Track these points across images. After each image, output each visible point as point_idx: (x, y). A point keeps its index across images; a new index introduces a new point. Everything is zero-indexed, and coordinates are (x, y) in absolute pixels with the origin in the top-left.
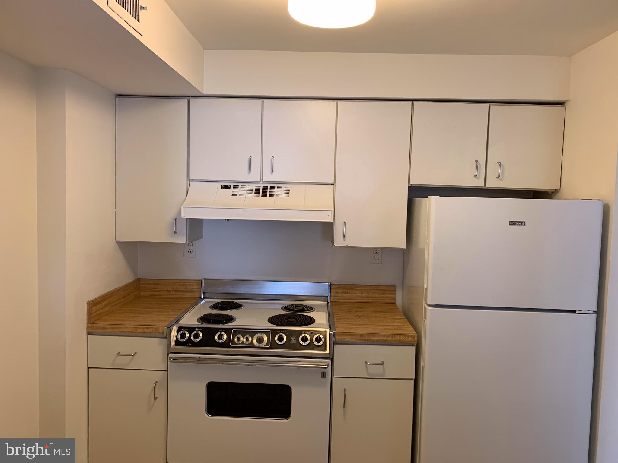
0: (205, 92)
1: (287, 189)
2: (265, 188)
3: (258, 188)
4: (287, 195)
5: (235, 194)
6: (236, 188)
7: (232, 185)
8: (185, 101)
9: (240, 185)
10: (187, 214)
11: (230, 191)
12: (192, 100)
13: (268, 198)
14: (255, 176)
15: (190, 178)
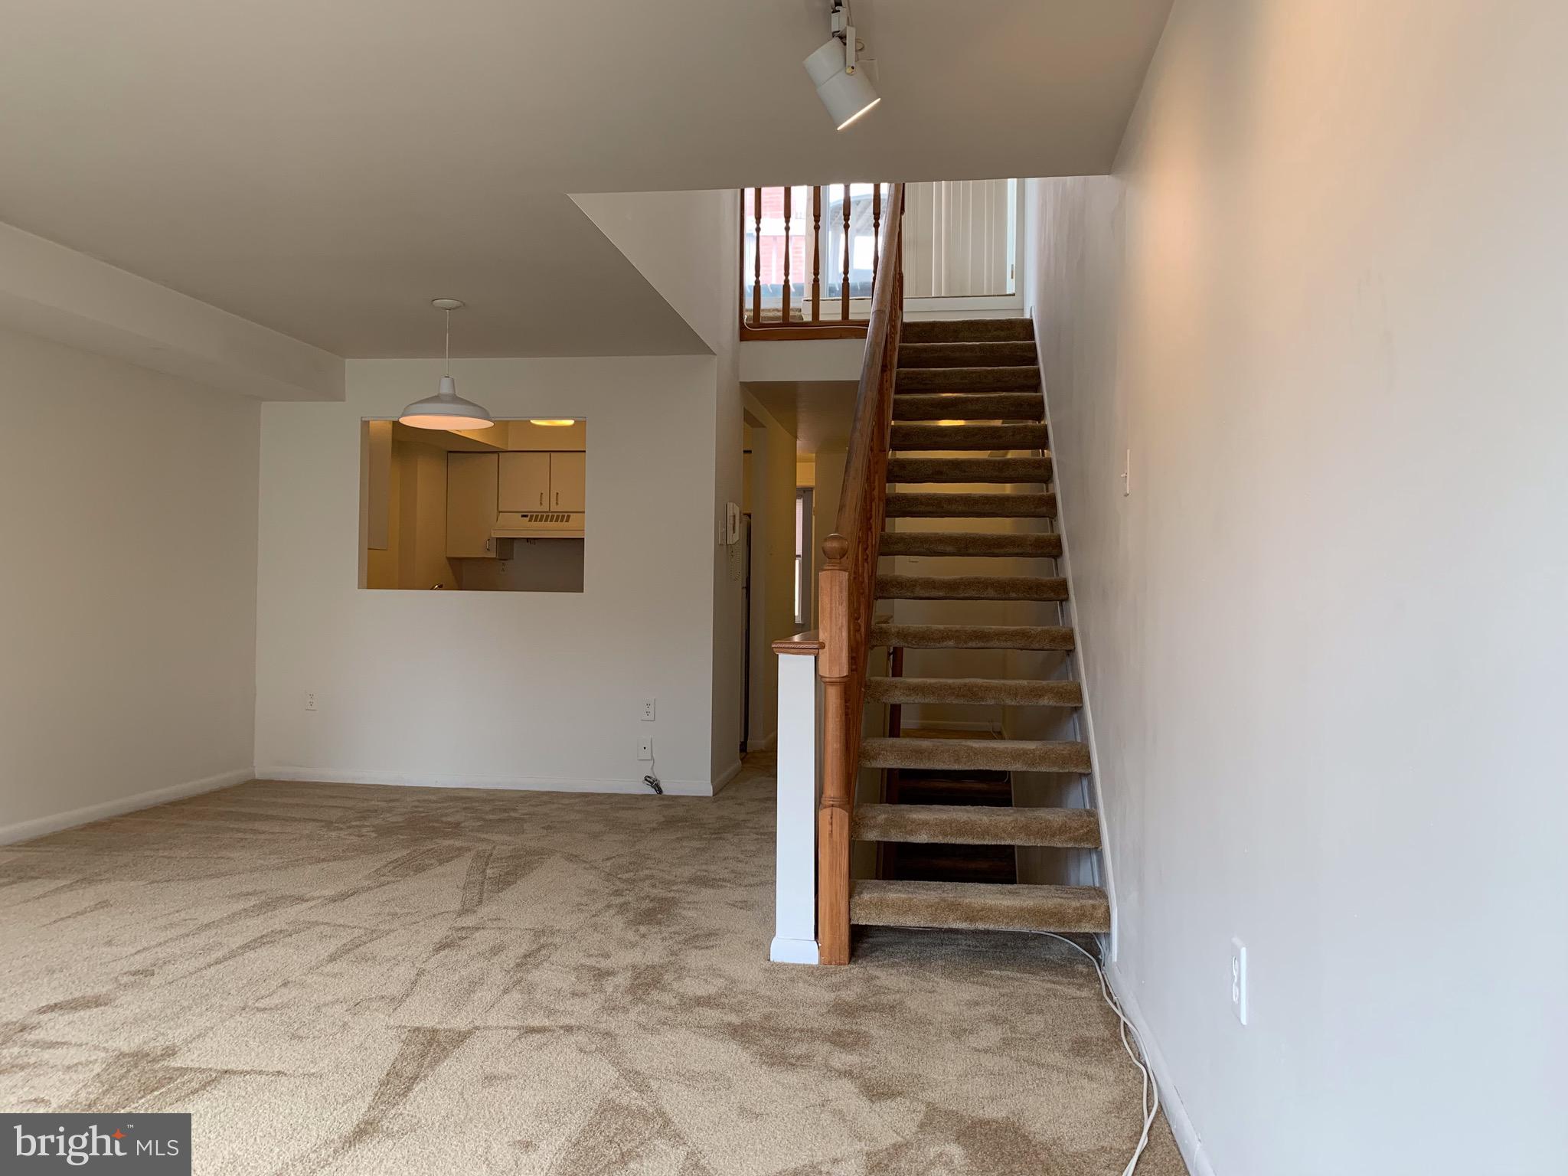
0: (508, 449)
2: (552, 516)
3: (547, 516)
4: (567, 520)
5: (531, 521)
6: (532, 516)
7: (529, 514)
8: (493, 454)
9: (534, 514)
10: (497, 535)
11: (528, 519)
12: (500, 454)
13: (554, 523)
14: (545, 508)
15: (500, 510)
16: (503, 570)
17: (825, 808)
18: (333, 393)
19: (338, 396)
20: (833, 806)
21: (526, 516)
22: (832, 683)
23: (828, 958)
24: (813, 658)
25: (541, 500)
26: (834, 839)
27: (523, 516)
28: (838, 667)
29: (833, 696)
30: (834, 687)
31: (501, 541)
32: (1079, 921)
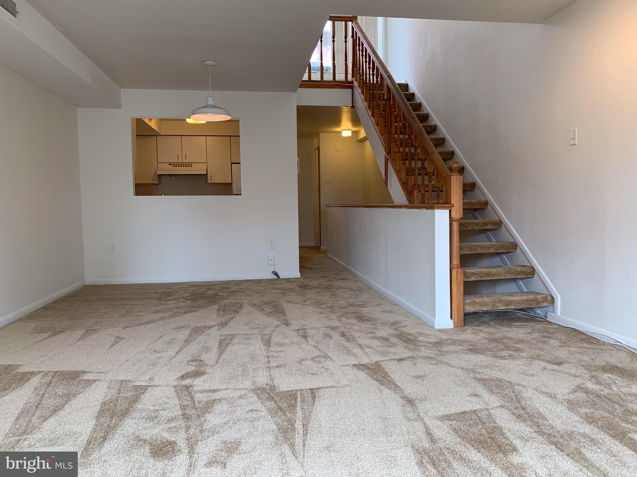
0: (162, 134)
1: (191, 165)
2: (184, 165)
3: (181, 164)
4: (191, 166)
5: (173, 166)
6: (174, 164)
7: (172, 164)
8: (155, 137)
9: (175, 164)
10: (158, 173)
11: (172, 166)
12: (158, 137)
13: (185, 167)
14: (180, 161)
15: (158, 162)
16: (157, 189)
17: (454, 269)
18: (116, 104)
19: (117, 105)
20: (457, 268)
21: (171, 164)
22: (456, 220)
23: (456, 326)
24: (448, 211)
25: (178, 157)
26: (458, 280)
27: (169, 164)
28: (458, 213)
29: (455, 225)
30: (457, 222)
31: (160, 176)
32: (543, 302)
